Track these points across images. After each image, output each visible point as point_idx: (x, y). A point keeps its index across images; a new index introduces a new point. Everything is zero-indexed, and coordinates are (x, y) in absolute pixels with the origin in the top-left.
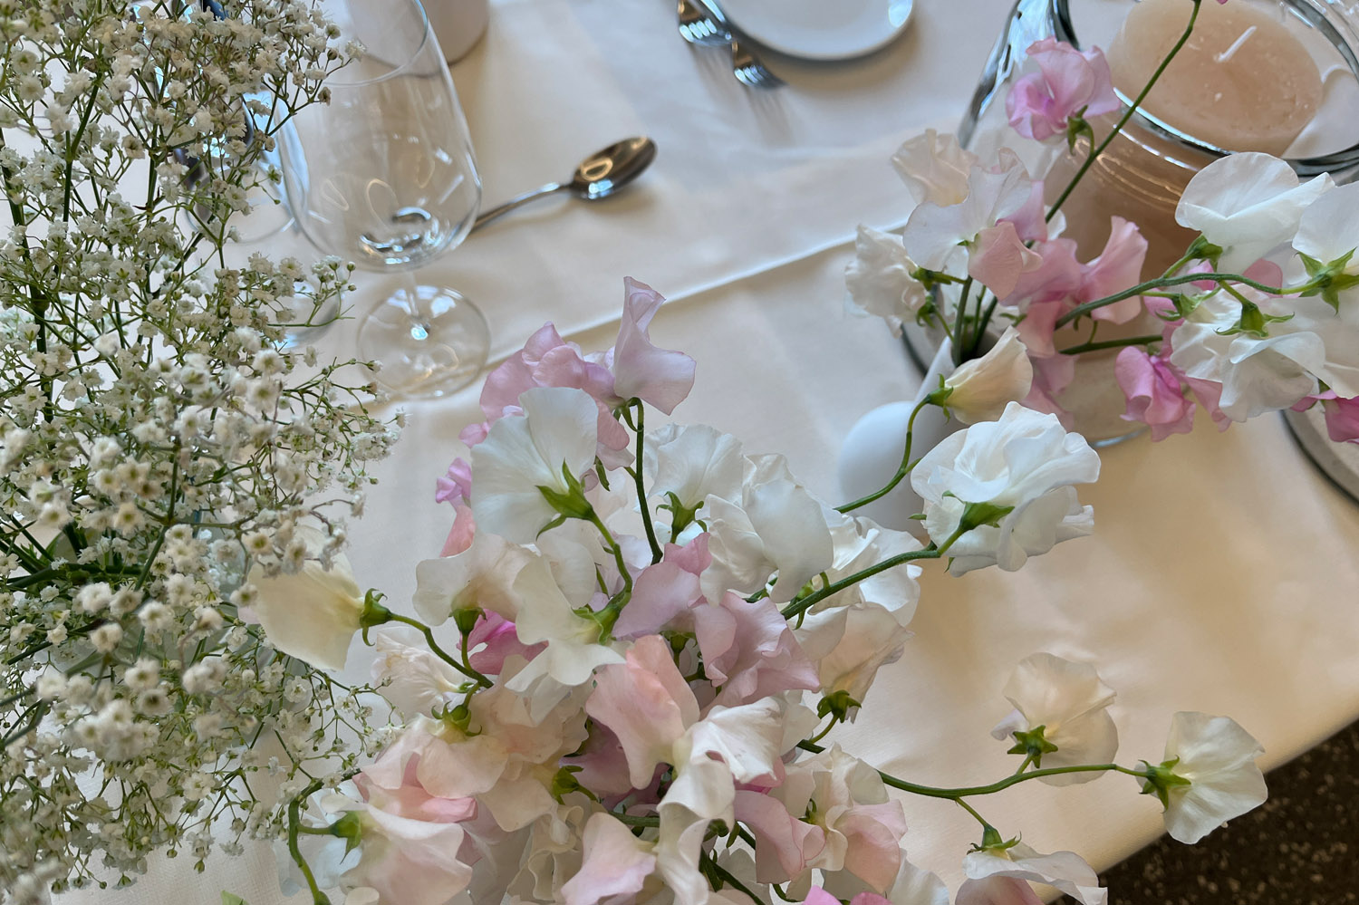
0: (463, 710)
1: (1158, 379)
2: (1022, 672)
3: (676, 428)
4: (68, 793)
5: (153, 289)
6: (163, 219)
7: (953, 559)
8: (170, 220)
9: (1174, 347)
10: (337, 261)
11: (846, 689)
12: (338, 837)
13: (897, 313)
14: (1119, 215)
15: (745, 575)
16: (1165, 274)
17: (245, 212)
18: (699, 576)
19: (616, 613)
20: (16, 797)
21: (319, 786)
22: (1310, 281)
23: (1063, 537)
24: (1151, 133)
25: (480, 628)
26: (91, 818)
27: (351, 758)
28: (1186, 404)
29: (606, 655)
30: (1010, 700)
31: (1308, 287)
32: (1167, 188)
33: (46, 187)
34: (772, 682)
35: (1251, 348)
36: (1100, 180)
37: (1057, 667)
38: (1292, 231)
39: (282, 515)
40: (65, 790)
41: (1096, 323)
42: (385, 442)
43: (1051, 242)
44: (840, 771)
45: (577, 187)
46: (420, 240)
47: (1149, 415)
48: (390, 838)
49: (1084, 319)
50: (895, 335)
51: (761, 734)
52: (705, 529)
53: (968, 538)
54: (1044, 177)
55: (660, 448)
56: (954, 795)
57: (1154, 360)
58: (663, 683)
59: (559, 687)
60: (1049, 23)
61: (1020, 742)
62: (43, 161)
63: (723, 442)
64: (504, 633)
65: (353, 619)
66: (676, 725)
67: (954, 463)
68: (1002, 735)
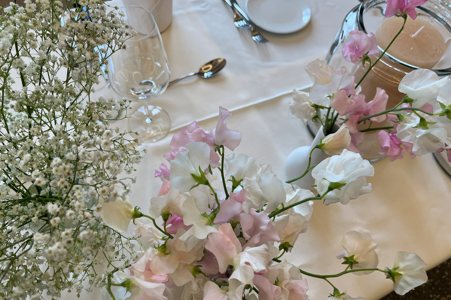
0: (164, 246)
1: (392, 141)
2: (347, 237)
3: (234, 155)
4: (37, 271)
5: (67, 107)
6: (71, 85)
7: (325, 200)
8: (73, 86)
9: (397, 131)
10: (126, 99)
11: (288, 242)
12: (124, 287)
13: (306, 118)
14: (379, 87)
15: (257, 204)
16: (394, 107)
17: (97, 83)
18: (242, 204)
19: (215, 216)
20: (20, 272)
21: (117, 270)
22: (442, 111)
23: (361, 193)
24: (389, 60)
25: (170, 219)
26: (43, 279)
27: (128, 261)
28: (401, 149)
29: (212, 229)
30: (343, 246)
31: (441, 113)
32: (394, 78)
33: (33, 74)
34: (265, 239)
35: (423, 133)
36: (373, 75)
37: (358, 235)
38: (437, 95)
39: (110, 183)
40: (36, 270)
41: (371, 122)
42: (140, 158)
43: (357, 95)
44: (287, 269)
45: (200, 74)
46: (149, 91)
47: (389, 153)
48: (141, 288)
49: (367, 121)
50: (305, 125)
51: (262, 256)
52: (243, 188)
53: (331, 193)
54: (354, 74)
55: (229, 161)
56: (324, 277)
57: (390, 134)
58: (231, 239)
59: (196, 239)
60: (356, 24)
61: (346, 260)
62: (33, 66)
63: (250, 160)
64: (177, 221)
65: (130, 216)
66: (234, 253)
67: (326, 168)
68: (340, 257)
